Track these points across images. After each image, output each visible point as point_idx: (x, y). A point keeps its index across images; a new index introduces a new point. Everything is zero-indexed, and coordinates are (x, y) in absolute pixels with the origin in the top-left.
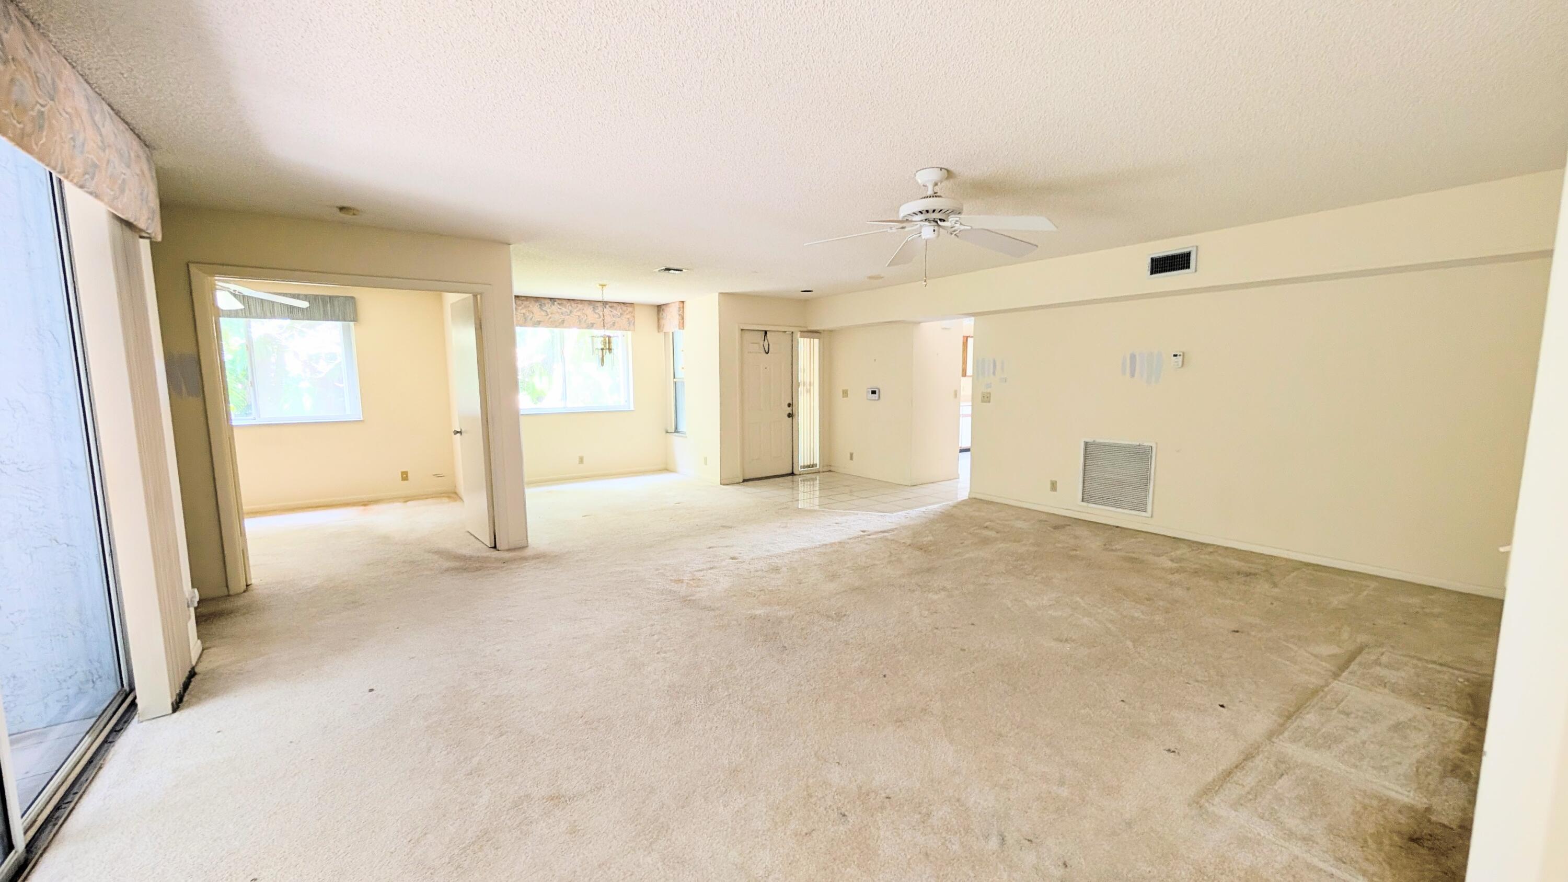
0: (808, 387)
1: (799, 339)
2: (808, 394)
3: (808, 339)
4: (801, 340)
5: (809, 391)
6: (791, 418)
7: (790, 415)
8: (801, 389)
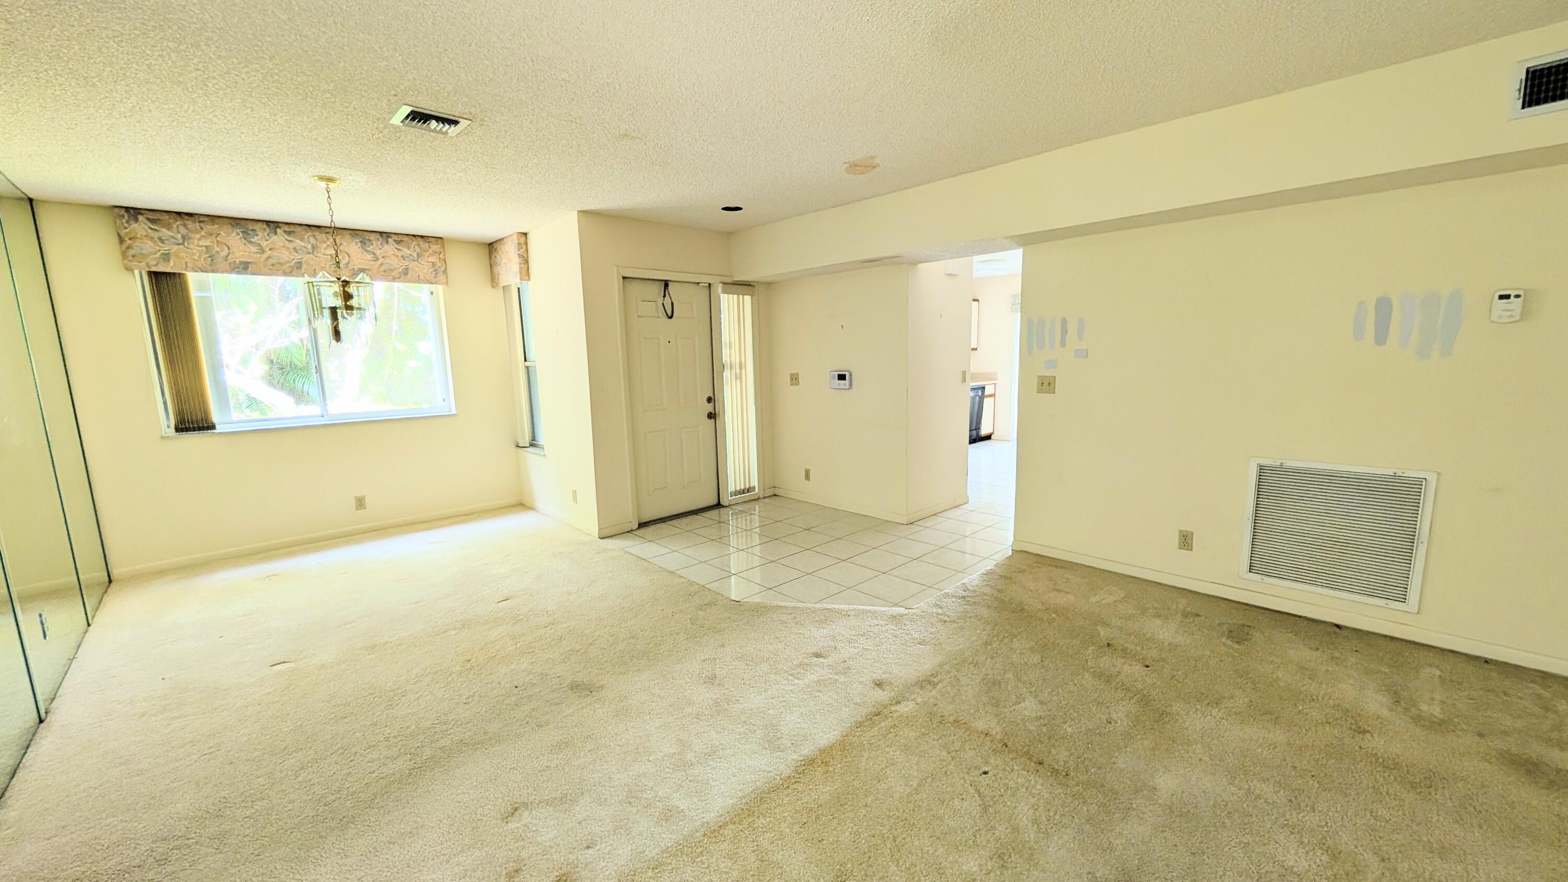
0: (738, 371)
1: (721, 295)
2: (738, 381)
3: (735, 296)
4: (724, 298)
5: (739, 377)
6: (713, 420)
7: (712, 416)
8: (727, 374)
